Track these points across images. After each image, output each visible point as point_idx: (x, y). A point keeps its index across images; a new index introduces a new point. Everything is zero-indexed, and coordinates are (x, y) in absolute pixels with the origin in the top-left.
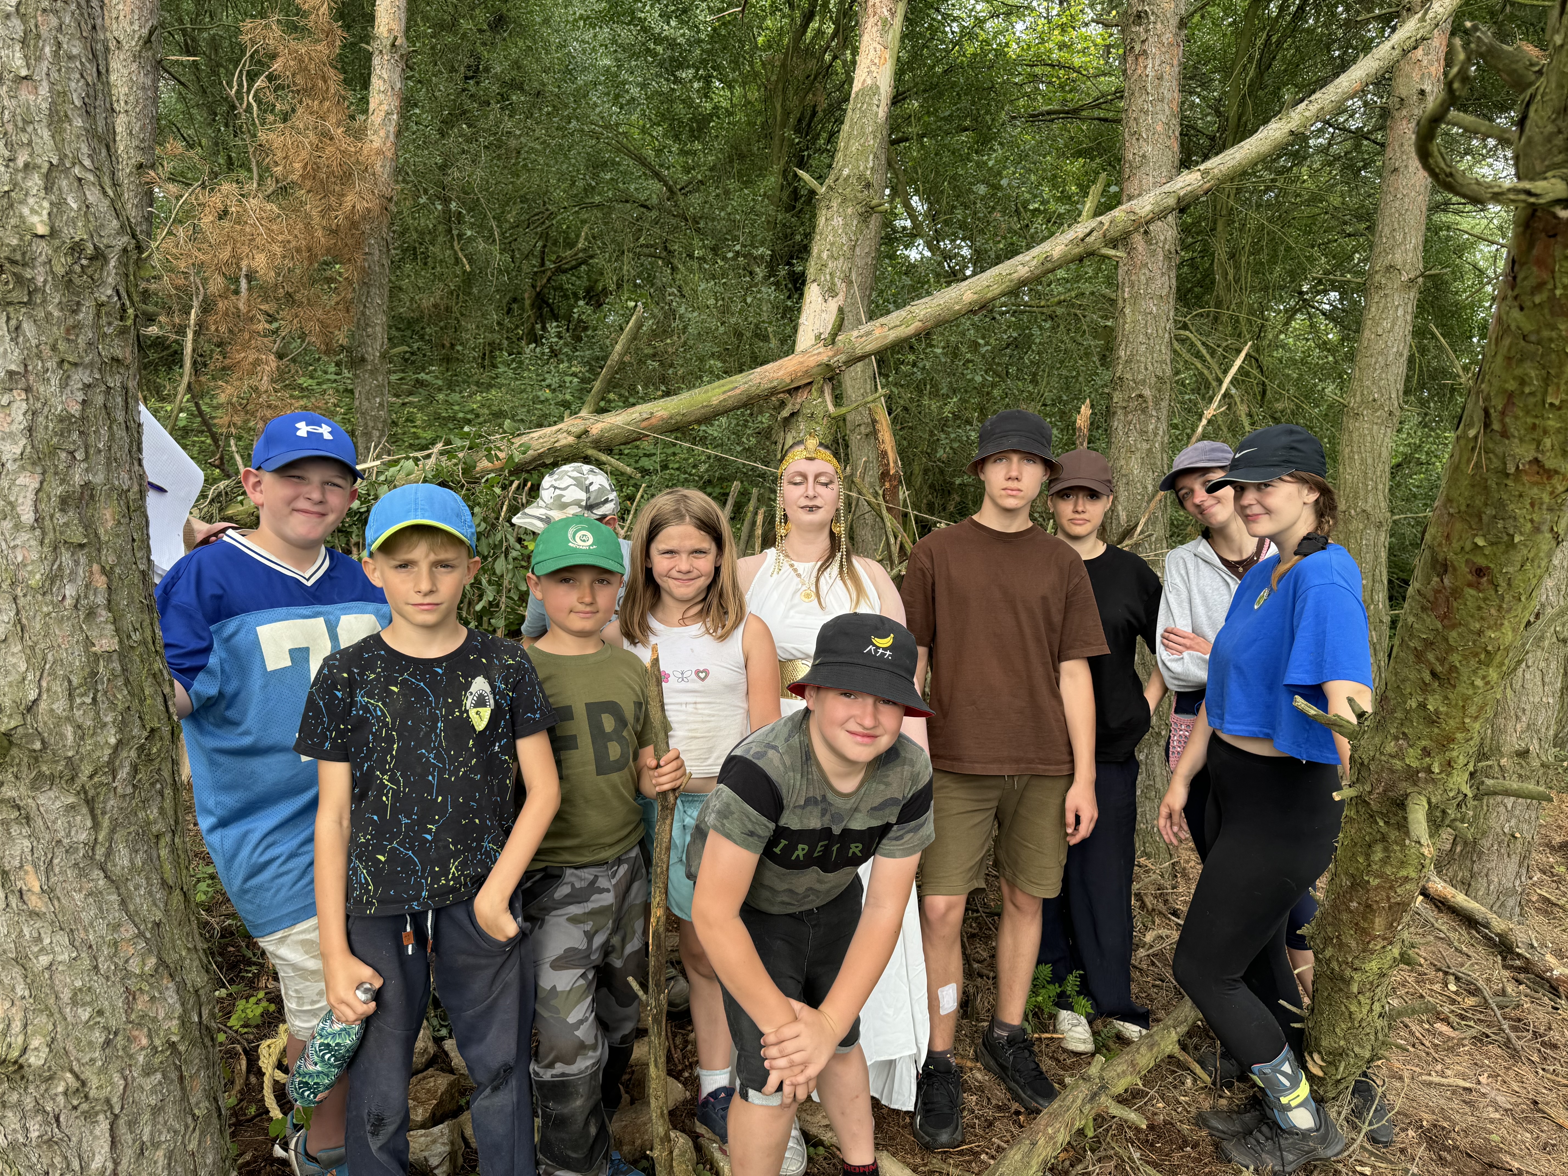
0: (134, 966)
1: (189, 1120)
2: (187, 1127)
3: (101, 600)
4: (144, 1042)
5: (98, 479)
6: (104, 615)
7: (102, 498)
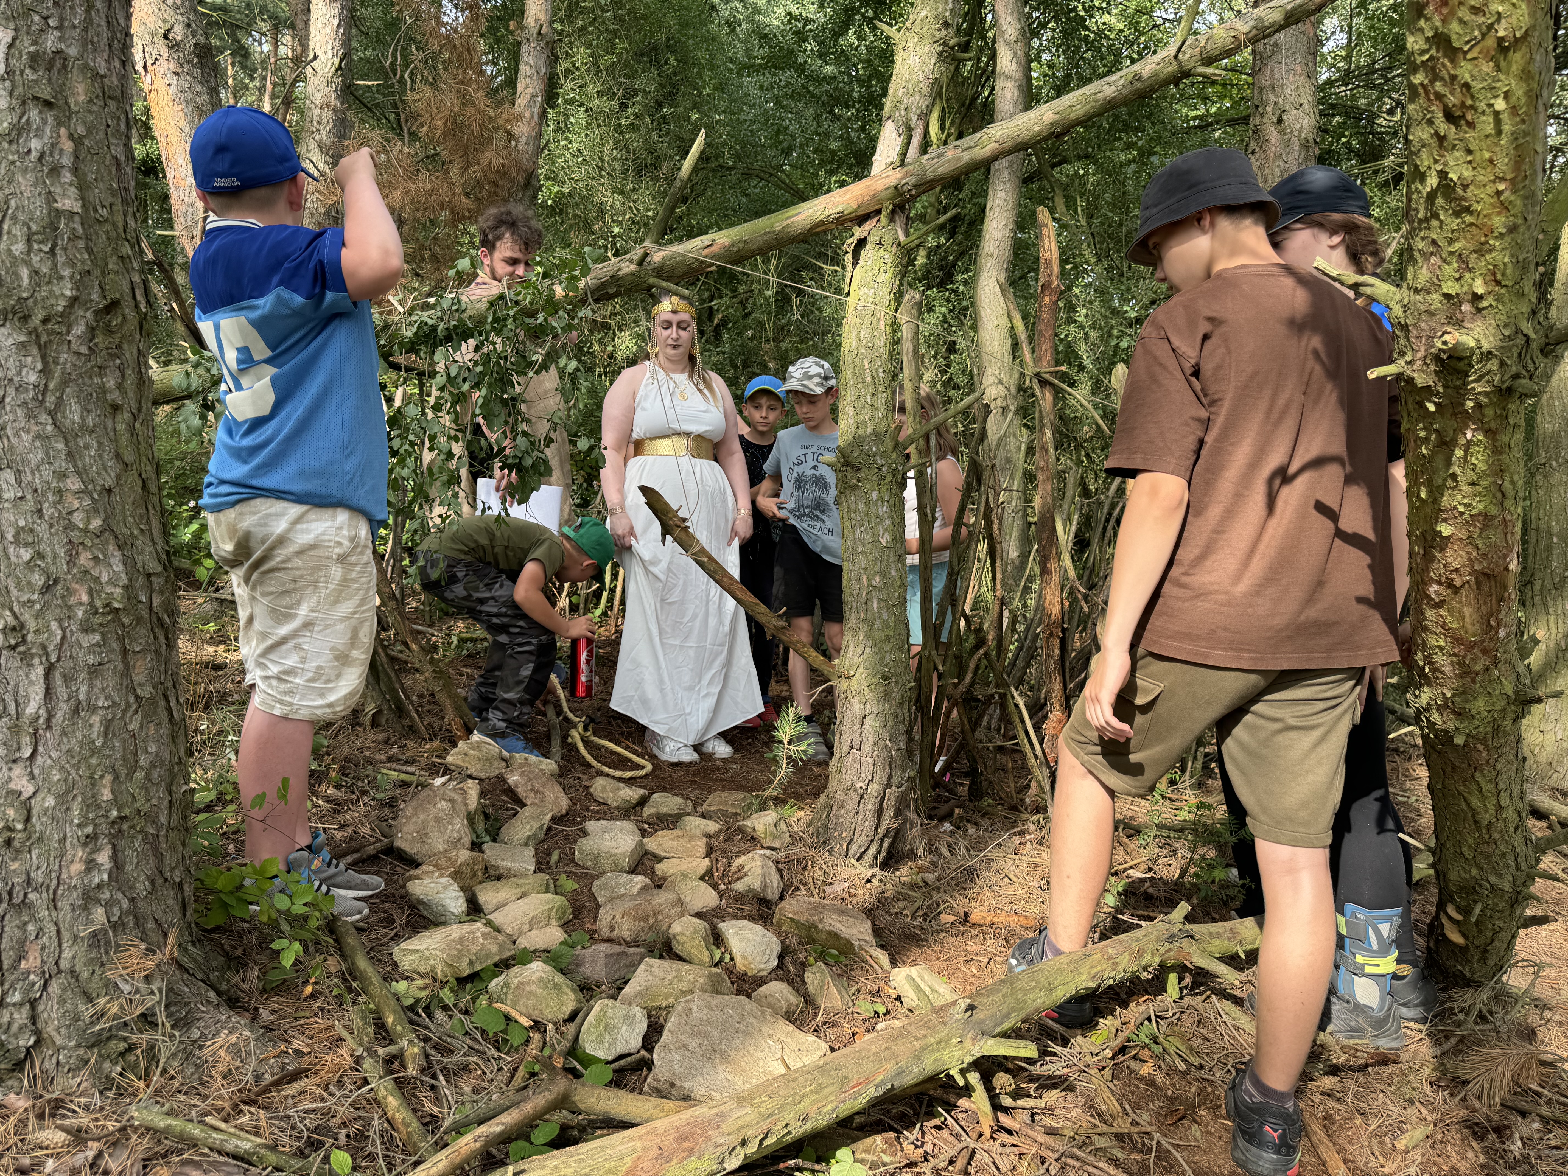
0: (78, 519)
1: (132, 700)
2: (128, 705)
3: (67, 161)
4: (85, 598)
5: (73, 51)
6: (67, 177)
7: (75, 71)
